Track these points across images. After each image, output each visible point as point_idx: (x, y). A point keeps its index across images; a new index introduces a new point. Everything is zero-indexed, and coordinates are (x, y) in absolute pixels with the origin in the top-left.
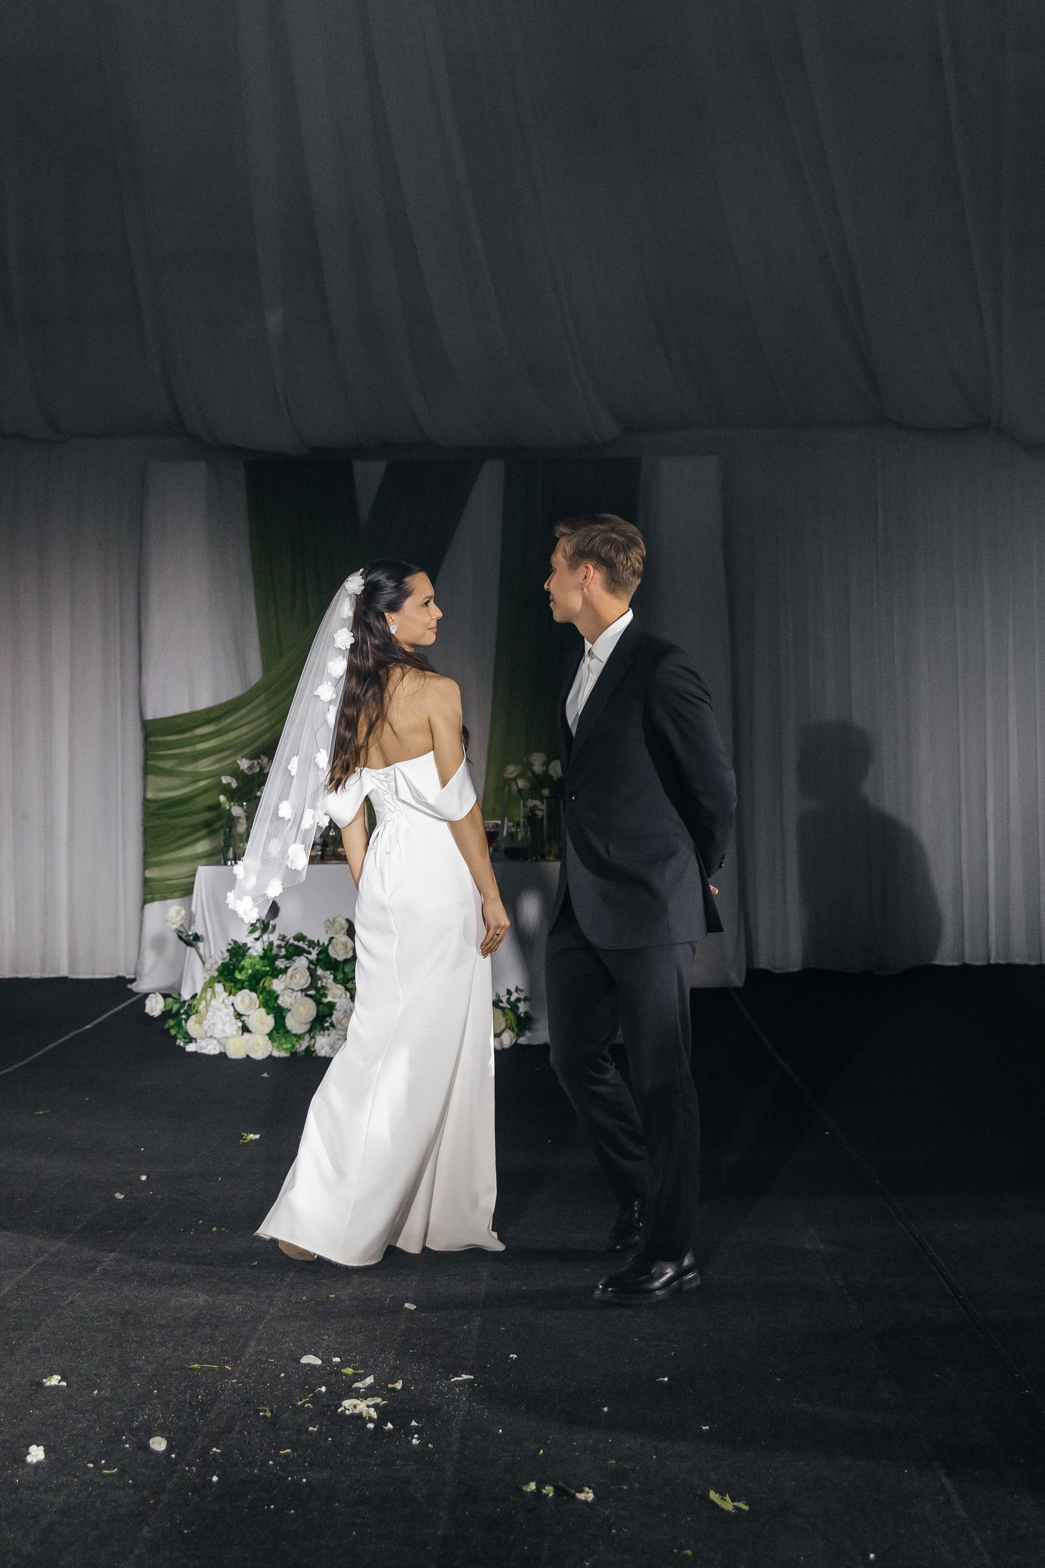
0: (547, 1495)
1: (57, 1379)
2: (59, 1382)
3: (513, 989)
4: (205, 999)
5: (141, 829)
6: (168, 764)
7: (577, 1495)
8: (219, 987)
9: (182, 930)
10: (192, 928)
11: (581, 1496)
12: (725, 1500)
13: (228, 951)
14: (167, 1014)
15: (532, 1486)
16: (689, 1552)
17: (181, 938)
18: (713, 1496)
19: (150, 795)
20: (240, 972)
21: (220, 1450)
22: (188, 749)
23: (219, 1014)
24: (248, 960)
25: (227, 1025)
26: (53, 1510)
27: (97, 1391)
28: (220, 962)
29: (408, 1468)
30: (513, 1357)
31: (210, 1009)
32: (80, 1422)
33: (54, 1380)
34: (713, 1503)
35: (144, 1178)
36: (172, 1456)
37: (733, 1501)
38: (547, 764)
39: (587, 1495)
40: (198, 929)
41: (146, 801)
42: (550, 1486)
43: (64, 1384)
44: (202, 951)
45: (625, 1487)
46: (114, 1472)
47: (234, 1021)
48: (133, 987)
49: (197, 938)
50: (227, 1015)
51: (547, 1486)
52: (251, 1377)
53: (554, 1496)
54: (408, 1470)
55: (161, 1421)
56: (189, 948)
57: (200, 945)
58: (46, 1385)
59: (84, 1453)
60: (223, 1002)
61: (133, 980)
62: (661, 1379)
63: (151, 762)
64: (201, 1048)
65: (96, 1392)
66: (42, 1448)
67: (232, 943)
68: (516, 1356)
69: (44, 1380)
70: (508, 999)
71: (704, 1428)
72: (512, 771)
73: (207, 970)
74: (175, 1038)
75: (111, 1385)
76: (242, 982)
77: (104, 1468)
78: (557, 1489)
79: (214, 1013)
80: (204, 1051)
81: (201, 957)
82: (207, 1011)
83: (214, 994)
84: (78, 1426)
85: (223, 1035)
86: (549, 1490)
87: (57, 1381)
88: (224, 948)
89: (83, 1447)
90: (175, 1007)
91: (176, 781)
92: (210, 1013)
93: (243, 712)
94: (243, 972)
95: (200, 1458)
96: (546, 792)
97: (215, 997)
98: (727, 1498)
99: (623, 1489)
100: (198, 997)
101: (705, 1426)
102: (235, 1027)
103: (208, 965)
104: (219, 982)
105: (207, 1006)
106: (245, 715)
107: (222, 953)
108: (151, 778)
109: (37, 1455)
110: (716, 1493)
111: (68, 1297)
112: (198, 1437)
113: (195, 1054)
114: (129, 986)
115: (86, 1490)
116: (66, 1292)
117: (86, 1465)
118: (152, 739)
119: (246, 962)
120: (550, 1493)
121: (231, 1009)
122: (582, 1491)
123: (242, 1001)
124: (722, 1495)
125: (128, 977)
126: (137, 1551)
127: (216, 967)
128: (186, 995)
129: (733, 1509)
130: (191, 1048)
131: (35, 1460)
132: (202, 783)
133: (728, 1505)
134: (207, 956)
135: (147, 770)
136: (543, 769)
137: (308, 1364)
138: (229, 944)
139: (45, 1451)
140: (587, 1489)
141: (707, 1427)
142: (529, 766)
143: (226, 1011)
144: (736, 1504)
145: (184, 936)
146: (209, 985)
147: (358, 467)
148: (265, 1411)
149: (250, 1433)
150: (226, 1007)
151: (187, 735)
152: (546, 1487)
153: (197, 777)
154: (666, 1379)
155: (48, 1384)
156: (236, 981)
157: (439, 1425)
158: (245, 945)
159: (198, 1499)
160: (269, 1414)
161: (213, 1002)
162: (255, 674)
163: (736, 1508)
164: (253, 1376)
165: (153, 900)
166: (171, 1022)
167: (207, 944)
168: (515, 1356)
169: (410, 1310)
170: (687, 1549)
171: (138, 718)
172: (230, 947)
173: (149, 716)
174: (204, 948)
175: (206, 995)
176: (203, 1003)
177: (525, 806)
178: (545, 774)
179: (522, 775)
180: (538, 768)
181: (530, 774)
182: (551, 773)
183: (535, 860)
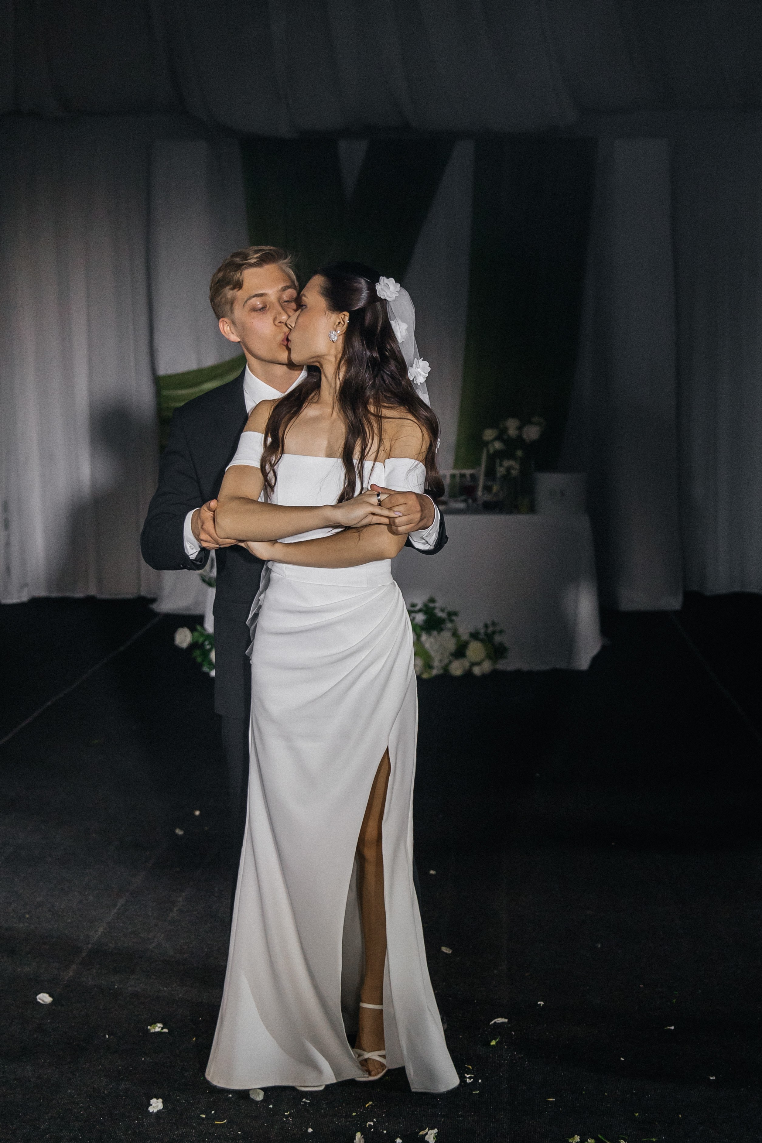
2: (162, 1029)
14: (194, 646)
15: (577, 1138)
17: (204, 580)
21: (309, 1100)
30: (540, 1004)
32: (186, 1070)
33: (158, 1028)
35: (197, 813)
36: (270, 1106)
38: (520, 428)
42: (592, 1139)
43: (166, 1030)
45: (654, 1140)
46: (224, 1123)
48: (155, 607)
61: (154, 600)
62: (669, 1027)
65: (194, 1039)
66: (160, 1100)
69: (149, 1027)
71: (711, 1078)
72: (489, 434)
74: (201, 665)
75: (205, 1031)
77: (215, 1119)
87: (160, 1028)
90: (201, 640)
95: (294, 1109)
96: (519, 453)
101: (712, 1076)
109: (157, 1106)
111: (155, 940)
114: (151, 606)
115: (204, 1141)
116: (151, 934)
117: (199, 1116)
125: (148, 596)
131: (155, 1111)
136: (517, 432)
139: (163, 1103)
140: (622, 1141)
141: (714, 1078)
142: (505, 430)
145: (207, 579)
147: (343, 145)
152: (589, 1140)
154: (672, 1028)
155: (152, 1031)
166: (197, 652)
168: (542, 1003)
169: (446, 953)
173: (162, 371)
177: (501, 465)
178: (520, 437)
179: (499, 438)
180: (512, 432)
181: (505, 437)
182: (525, 436)
183: (510, 512)
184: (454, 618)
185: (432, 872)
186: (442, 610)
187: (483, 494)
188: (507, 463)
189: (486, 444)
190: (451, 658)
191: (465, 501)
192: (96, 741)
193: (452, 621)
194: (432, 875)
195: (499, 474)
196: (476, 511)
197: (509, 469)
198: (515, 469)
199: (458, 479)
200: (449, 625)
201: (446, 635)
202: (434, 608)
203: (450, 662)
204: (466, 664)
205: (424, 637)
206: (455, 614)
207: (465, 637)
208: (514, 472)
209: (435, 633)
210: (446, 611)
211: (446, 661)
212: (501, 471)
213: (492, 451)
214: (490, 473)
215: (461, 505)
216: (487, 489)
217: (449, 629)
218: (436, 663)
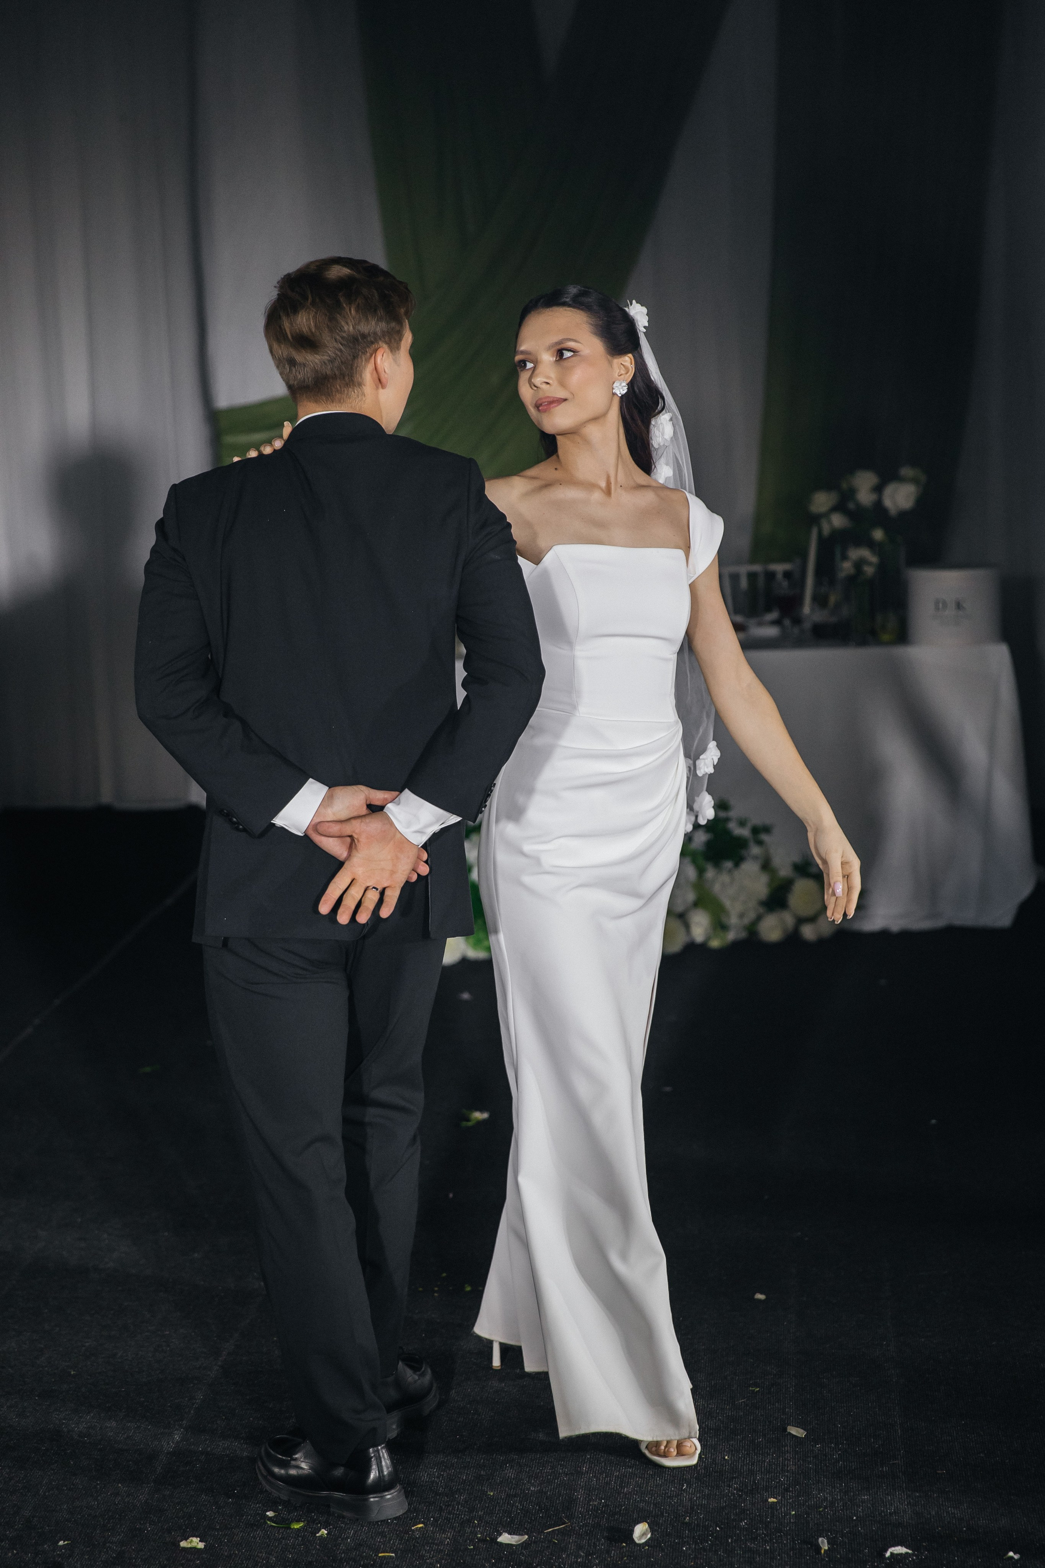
38: (878, 489)
72: (822, 501)
96: (878, 535)
136: (873, 497)
142: (850, 494)
177: (845, 557)
178: (879, 505)
179: (840, 507)
180: (865, 497)
181: (851, 506)
182: (888, 503)
183: (863, 643)
184: (764, 837)
185: (760, 1296)
186: (742, 823)
187: (812, 609)
188: (856, 553)
189: (815, 519)
190: (761, 910)
191: (777, 622)
192: (148, 1069)
193: (760, 843)
194: (759, 1301)
195: (842, 575)
196: (799, 643)
197: (859, 565)
198: (870, 564)
199: (761, 582)
200: (755, 850)
201: (750, 867)
202: (727, 820)
203: (759, 918)
204: (788, 919)
205: (710, 873)
206: (767, 829)
207: (785, 872)
208: (869, 570)
209: (729, 864)
210: (749, 825)
211: (751, 915)
212: (847, 567)
213: (826, 530)
214: (825, 570)
215: (771, 632)
216: (820, 600)
217: (755, 858)
218: (734, 920)
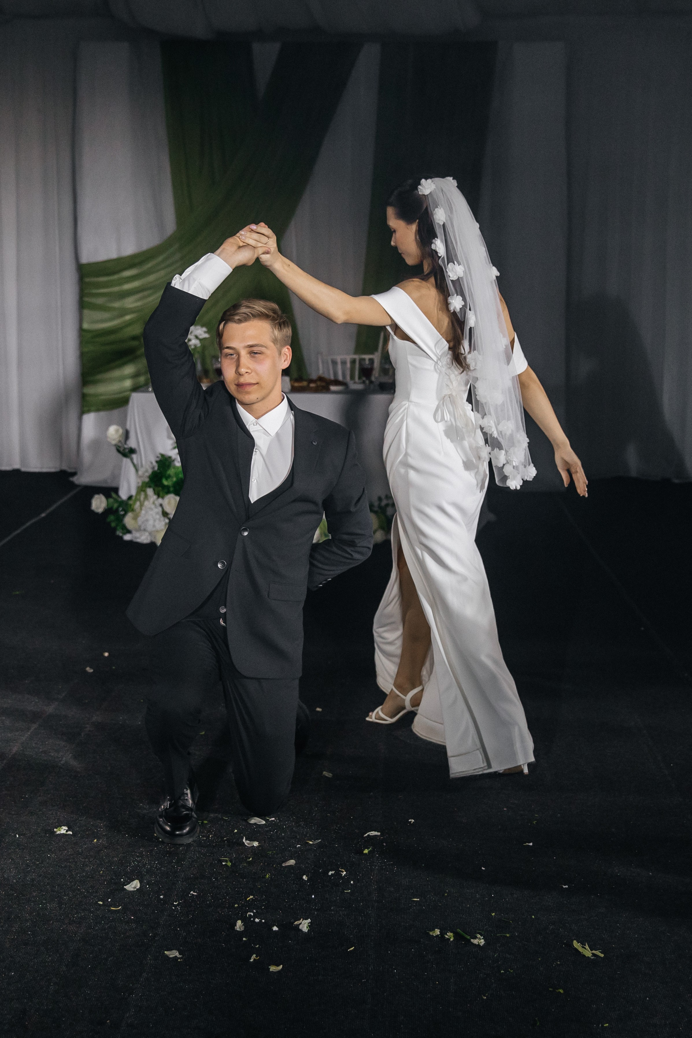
0: (449, 939)
1: (65, 829)
2: (67, 831)
3: (383, 497)
4: (139, 500)
5: (78, 353)
6: (99, 301)
7: (472, 940)
8: (150, 491)
9: (120, 444)
10: (128, 443)
11: (475, 941)
12: (585, 948)
13: (157, 462)
14: (108, 511)
15: (437, 932)
16: (561, 991)
17: (119, 451)
18: (576, 944)
19: (86, 326)
20: (167, 479)
21: (196, 893)
22: (116, 289)
23: (151, 512)
24: (173, 470)
25: (157, 522)
26: (78, 939)
27: (96, 840)
28: (150, 471)
29: (341, 913)
30: (411, 822)
31: (143, 508)
32: (87, 865)
33: (63, 830)
34: (576, 950)
35: (106, 654)
36: (160, 897)
37: (591, 950)
39: (480, 941)
40: (132, 443)
41: (82, 331)
42: (451, 932)
43: (70, 833)
44: (135, 461)
45: (508, 935)
46: (119, 909)
47: (162, 518)
48: (75, 479)
49: (132, 451)
50: (157, 513)
51: (449, 933)
52: (212, 832)
53: (454, 940)
54: (341, 915)
55: (148, 867)
56: (125, 460)
57: (134, 456)
58: (57, 833)
59: (94, 891)
60: (154, 503)
61: (74, 474)
62: (527, 844)
63: (86, 299)
64: (136, 538)
67: (160, 456)
68: (414, 821)
69: (55, 830)
70: (379, 504)
71: (564, 887)
73: (140, 477)
74: (115, 529)
75: (106, 835)
76: (168, 487)
77: (111, 905)
78: (456, 935)
79: (147, 512)
80: (139, 540)
81: (135, 466)
82: (141, 509)
83: (146, 497)
84: (86, 869)
85: (154, 529)
86: (450, 935)
87: (65, 831)
88: (153, 459)
89: (92, 887)
90: (115, 506)
91: (106, 315)
92: (143, 512)
93: (160, 258)
94: (169, 480)
95: (182, 900)
97: (147, 499)
98: (587, 947)
99: (506, 936)
100: (134, 498)
101: (565, 885)
102: (163, 523)
103: (140, 473)
104: (150, 487)
105: (142, 505)
106: (163, 261)
107: (152, 463)
108: (86, 312)
110: (578, 943)
111: (63, 758)
112: (178, 881)
113: (131, 542)
114: (71, 479)
115: (100, 923)
116: (60, 754)
117: (97, 903)
118: (87, 280)
119: (171, 472)
120: (450, 938)
121: (160, 509)
122: (475, 938)
123: (169, 503)
124: (582, 945)
125: (69, 470)
126: (145, 975)
127: (147, 474)
128: (124, 495)
129: (592, 956)
130: (127, 537)
132: (128, 317)
133: (587, 952)
134: (140, 465)
135: (82, 305)
137: (255, 824)
138: (158, 457)
140: (479, 936)
141: (567, 887)
143: (156, 510)
144: (594, 952)
145: (121, 449)
146: (142, 489)
147: (257, 48)
148: (226, 861)
149: (216, 879)
150: (156, 507)
151: (116, 277)
153: (124, 312)
154: (531, 844)
155: (58, 832)
156: (164, 487)
157: (360, 877)
158: (170, 457)
159: (185, 934)
160: (229, 864)
161: (146, 503)
162: (170, 226)
163: (594, 954)
164: (213, 831)
165: (89, 411)
166: (112, 517)
167: (139, 456)
169: (327, 777)
170: (561, 989)
171: (73, 261)
172: (158, 459)
173: (85, 259)
174: (137, 458)
175: (140, 497)
176: (138, 504)
185: (319, 709)
187: (380, 376)
191: (364, 382)
192: (17, 592)
194: (318, 712)
216: (384, 371)
